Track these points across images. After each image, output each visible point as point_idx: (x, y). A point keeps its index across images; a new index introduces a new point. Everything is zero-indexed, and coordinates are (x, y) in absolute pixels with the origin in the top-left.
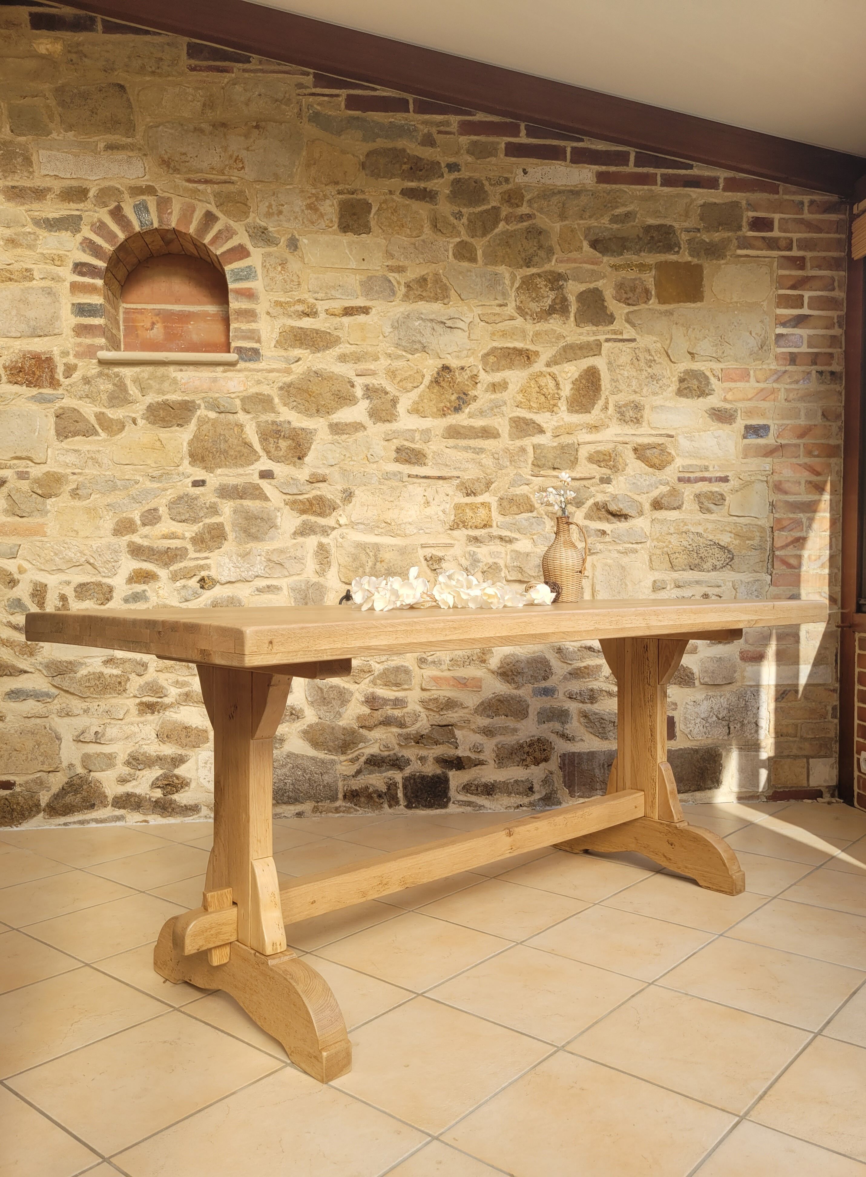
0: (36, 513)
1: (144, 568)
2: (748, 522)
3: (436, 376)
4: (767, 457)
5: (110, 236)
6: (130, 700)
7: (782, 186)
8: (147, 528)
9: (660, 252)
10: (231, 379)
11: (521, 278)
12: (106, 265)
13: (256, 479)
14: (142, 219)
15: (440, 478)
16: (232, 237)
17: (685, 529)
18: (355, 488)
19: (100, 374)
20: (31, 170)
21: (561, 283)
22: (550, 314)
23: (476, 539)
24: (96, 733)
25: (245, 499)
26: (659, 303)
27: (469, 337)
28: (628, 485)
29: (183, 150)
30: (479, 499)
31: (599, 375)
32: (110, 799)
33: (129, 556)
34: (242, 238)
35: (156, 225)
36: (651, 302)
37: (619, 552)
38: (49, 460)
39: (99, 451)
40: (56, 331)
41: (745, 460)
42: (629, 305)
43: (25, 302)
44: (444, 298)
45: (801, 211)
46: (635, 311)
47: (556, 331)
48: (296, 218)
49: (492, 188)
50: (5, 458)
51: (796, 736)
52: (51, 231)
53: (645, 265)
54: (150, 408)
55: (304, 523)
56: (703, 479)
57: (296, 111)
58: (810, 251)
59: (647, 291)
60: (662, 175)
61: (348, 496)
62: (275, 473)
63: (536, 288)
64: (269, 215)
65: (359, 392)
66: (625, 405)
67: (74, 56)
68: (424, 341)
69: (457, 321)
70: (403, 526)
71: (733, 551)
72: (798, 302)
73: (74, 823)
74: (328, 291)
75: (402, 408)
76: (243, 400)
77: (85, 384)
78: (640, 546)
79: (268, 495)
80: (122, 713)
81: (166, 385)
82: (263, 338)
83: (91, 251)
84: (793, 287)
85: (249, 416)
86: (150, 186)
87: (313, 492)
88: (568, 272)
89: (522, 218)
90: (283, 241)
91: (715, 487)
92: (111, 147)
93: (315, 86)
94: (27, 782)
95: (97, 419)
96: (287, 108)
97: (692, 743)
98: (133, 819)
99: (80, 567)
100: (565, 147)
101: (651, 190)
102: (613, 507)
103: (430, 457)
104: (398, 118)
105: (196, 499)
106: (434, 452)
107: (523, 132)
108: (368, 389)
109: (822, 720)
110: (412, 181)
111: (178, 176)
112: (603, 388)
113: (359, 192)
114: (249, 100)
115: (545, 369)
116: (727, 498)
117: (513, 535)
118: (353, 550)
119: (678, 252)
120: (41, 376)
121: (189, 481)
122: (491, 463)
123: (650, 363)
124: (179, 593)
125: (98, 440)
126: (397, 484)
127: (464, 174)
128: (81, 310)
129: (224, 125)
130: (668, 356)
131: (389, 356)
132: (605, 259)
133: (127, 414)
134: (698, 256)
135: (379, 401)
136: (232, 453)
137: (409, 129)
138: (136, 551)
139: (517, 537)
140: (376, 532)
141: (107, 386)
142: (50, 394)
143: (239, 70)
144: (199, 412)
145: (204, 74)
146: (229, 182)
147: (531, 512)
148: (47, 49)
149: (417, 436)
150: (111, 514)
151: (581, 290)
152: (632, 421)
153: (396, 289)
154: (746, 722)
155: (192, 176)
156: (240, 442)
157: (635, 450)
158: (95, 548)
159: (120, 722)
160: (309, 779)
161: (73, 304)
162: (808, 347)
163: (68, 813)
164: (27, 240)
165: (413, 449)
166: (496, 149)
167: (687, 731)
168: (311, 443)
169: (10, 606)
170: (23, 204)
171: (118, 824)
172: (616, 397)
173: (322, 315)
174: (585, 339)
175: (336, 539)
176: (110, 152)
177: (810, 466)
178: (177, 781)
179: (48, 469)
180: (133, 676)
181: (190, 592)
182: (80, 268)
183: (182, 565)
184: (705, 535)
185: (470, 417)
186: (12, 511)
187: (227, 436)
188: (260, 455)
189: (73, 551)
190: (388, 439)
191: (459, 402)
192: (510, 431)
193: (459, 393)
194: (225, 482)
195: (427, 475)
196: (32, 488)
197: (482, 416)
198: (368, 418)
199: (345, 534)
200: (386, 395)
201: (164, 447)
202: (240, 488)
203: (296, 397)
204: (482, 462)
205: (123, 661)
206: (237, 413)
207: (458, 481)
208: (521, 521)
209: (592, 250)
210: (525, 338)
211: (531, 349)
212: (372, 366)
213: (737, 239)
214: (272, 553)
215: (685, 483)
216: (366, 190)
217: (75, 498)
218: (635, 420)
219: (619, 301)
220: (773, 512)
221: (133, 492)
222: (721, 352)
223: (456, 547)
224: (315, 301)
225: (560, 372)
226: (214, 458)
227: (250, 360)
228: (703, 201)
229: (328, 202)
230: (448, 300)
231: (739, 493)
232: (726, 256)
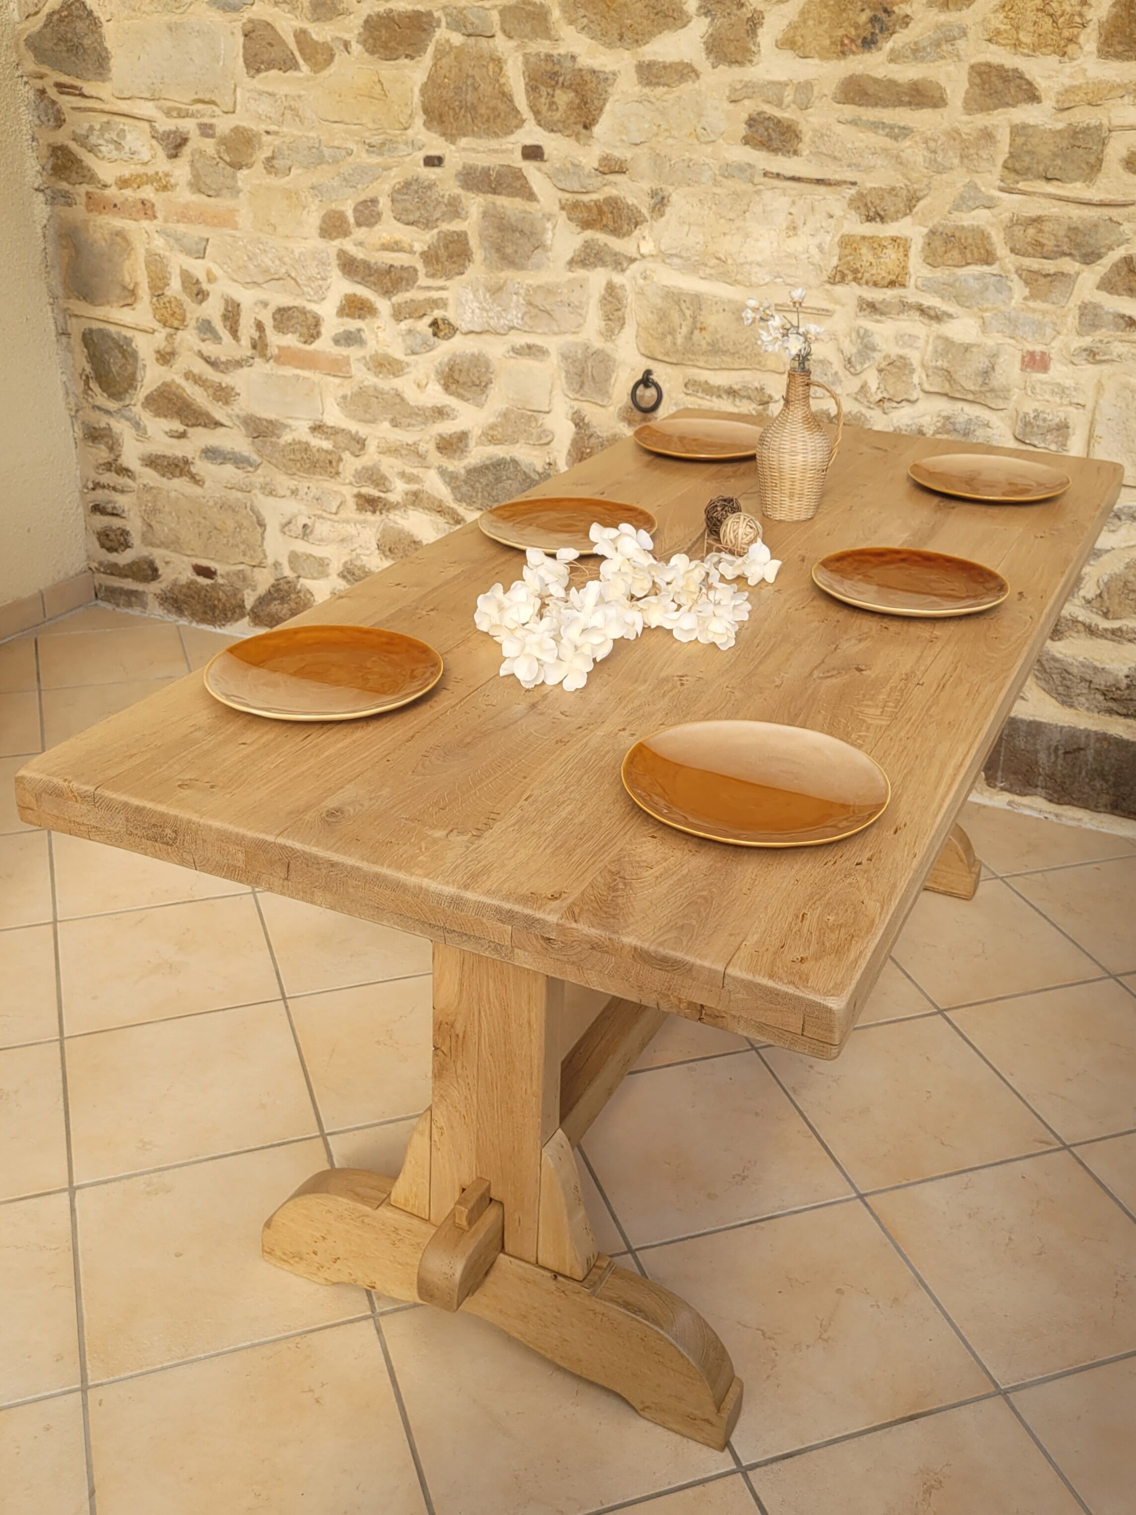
0: (225, 191)
1: (359, 293)
6: (345, 488)
8: (364, 229)
13: (517, 161)
15: (819, 182)
18: (670, 189)
23: (873, 307)
24: (305, 526)
25: (500, 194)
30: (891, 229)
33: (340, 274)
38: (238, 107)
39: (300, 97)
50: (186, 101)
54: (369, 24)
55: (588, 245)
61: (660, 203)
62: (547, 151)
65: (691, 3)
70: (748, 267)
75: (767, 36)
76: (505, 12)
79: (535, 189)
80: (335, 504)
85: (512, 44)
87: (606, 189)
94: (228, 574)
95: (298, 42)
99: (281, 282)
103: (807, 137)
105: (429, 187)
106: (815, 131)
117: (945, 307)
118: (659, 302)
121: (420, 155)
122: (920, 159)
124: (404, 341)
125: (299, 79)
126: (744, 187)
133: (337, 34)
135: (725, 21)
136: (483, 110)
138: (349, 266)
139: (952, 310)
140: (702, 274)
144: (438, 32)
147: (988, 263)
149: (789, 95)
150: (317, 201)
156: (496, 91)
158: (297, 255)
159: (333, 517)
165: (779, 121)
168: (605, 100)
169: (201, 330)
175: (634, 278)
179: (238, 123)
180: (346, 455)
181: (419, 341)
183: (408, 295)
185: (891, 61)
186: (196, 186)
187: (478, 79)
188: (524, 117)
189: (270, 255)
190: (733, 98)
191: (874, 27)
192: (967, 93)
193: (875, 9)
194: (471, 162)
195: (798, 175)
196: (218, 152)
197: (916, 59)
198: (704, 55)
199: (648, 272)
200: (739, 9)
201: (386, 95)
202: (493, 174)
203: (586, 9)
204: (902, 154)
205: (335, 432)
206: (493, 36)
207: (853, 191)
208: (965, 280)
214: (535, 292)
217: (271, 173)
221: (345, 168)
223: (835, 316)
226: (456, 119)
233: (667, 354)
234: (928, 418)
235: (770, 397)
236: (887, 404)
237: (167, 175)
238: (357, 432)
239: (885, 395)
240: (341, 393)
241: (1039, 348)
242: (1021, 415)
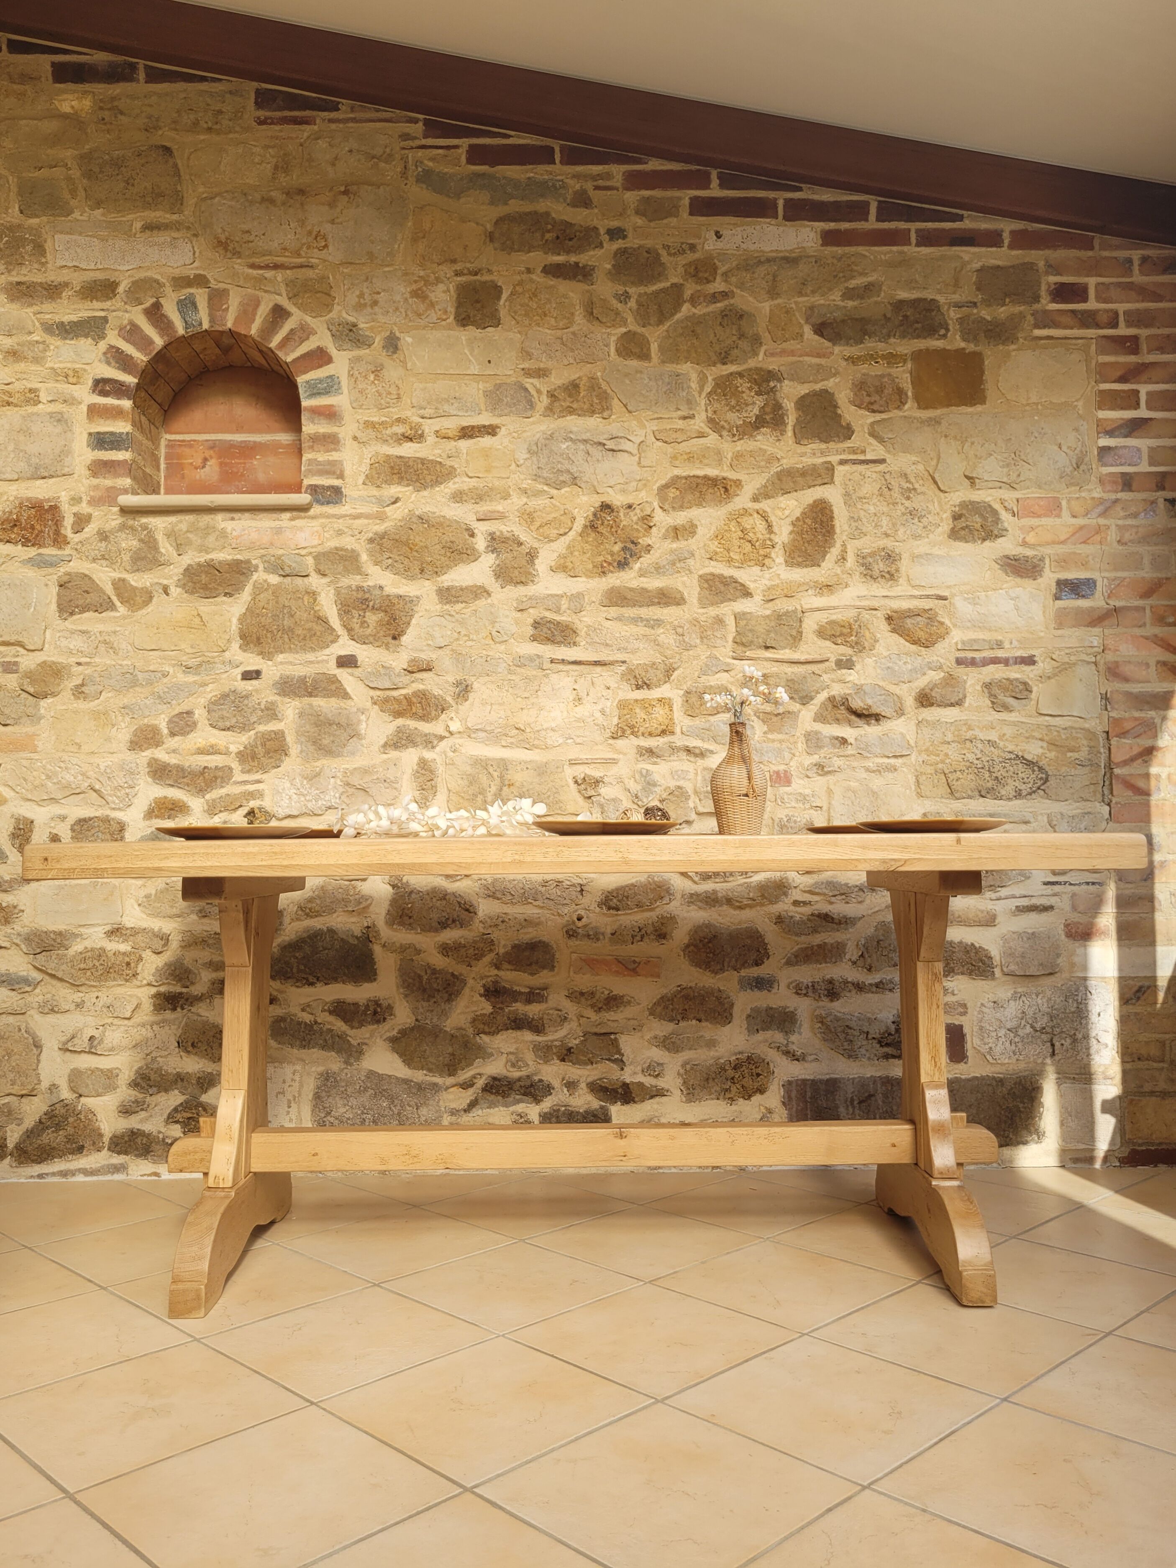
0: (25, 719)
1: (169, 795)
2: (1068, 724)
3: (591, 518)
4: (1095, 626)
5: (144, 342)
6: (143, 989)
7: (1098, 239)
8: (177, 738)
9: (918, 337)
10: (301, 529)
11: (714, 380)
12: (136, 381)
13: (332, 668)
14: (188, 319)
15: (597, 663)
16: (308, 338)
17: (969, 735)
18: (473, 679)
19: (123, 527)
20: (44, 260)
21: (772, 384)
22: (758, 428)
23: (650, 752)
24: (91, 1039)
25: (316, 696)
26: (919, 408)
27: (639, 463)
28: (879, 671)
29: (245, 227)
30: (655, 693)
31: (832, 511)
32: (106, 1139)
33: (150, 780)
34: (322, 339)
35: (206, 326)
36: (906, 407)
37: (868, 770)
38: (47, 646)
39: (115, 632)
40: (66, 471)
41: (1060, 632)
42: (874, 411)
43: (26, 432)
44: (603, 410)
45: (1129, 271)
46: (884, 420)
47: (765, 451)
48: (397, 309)
49: (672, 259)
51: (1163, 1061)
52: (66, 339)
53: (896, 355)
54: (189, 571)
55: (399, 730)
56: (995, 661)
57: (399, 170)
58: (1146, 327)
59: (900, 393)
60: (918, 231)
61: (463, 690)
62: (360, 659)
63: (736, 393)
64: (359, 307)
65: (480, 543)
66: (873, 554)
67: (106, 114)
68: (574, 469)
69: (622, 441)
70: (544, 733)
71: (1047, 768)
72: (1131, 400)
73: (53, 1174)
74: (439, 406)
75: (542, 565)
76: (317, 557)
77: (101, 541)
78: (900, 760)
79: (349, 690)
80: (130, 1008)
81: (211, 539)
82: (347, 472)
83: (117, 362)
84: (1122, 379)
85: (325, 580)
86: (200, 275)
87: (414, 685)
88: (782, 368)
89: (714, 298)
90: (378, 341)
91: (1015, 673)
92: (149, 227)
93: (426, 137)
95: (115, 589)
96: (388, 166)
97: (993, 1069)
98: (138, 1169)
99: (82, 796)
100: (776, 199)
101: (901, 253)
102: (857, 704)
103: (583, 633)
104: (540, 172)
105: (247, 697)
106: (588, 626)
107: (715, 182)
108: (493, 539)
110: (559, 254)
111: (239, 261)
112: (838, 530)
113: (485, 272)
114: (336, 158)
115: (750, 505)
116: (1035, 689)
117: (706, 746)
118: (469, 769)
119: (944, 336)
120: (42, 531)
121: (238, 673)
122: (672, 641)
123: (908, 493)
125: (115, 617)
126: (534, 673)
127: (632, 242)
128: (101, 441)
129: (301, 192)
130: (935, 482)
131: (525, 491)
132: (837, 349)
133: (156, 580)
134: (975, 340)
135: (510, 556)
136: (299, 631)
137: (554, 186)
138: (160, 772)
139: (711, 748)
140: (503, 743)
141: (130, 543)
142: (53, 556)
143: (324, 120)
144: (255, 576)
145: (277, 128)
146: (307, 266)
148: (72, 107)
149: (564, 604)
150: (127, 719)
151: (803, 393)
152: (882, 576)
153: (535, 399)
154: (1080, 1035)
155: (256, 261)
156: (311, 616)
157: (889, 619)
158: (102, 768)
159: (126, 1022)
160: (399, 1114)
161: (90, 434)
162: (1150, 464)
163: (46, 1159)
164: (33, 351)
165: (558, 623)
166: (676, 207)
167: (984, 1049)
168: (412, 616)
170: (31, 305)
171: (117, 1177)
172: (858, 543)
173: (431, 439)
174: (808, 461)
175: (445, 752)
176: (148, 233)
177: (1162, 639)
178: (204, 1113)
179: (45, 658)
180: (147, 955)
182: (102, 386)
183: (223, 791)
184: (1001, 744)
185: (641, 576)
187: (294, 608)
188: (339, 634)
189: (73, 772)
190: (521, 608)
191: (625, 554)
192: (699, 594)
193: (625, 542)
194: (288, 673)
195: (578, 659)
196: (21, 685)
197: (659, 574)
198: (493, 579)
199: (458, 746)
200: (519, 547)
201: (204, 625)
202: (309, 681)
203: (391, 552)
204: (659, 639)
205: (135, 932)
206: (308, 576)
209: (817, 337)
210: (720, 462)
211: (730, 477)
212: (499, 507)
213: (1032, 315)
214: (352, 774)
215: (967, 666)
216: (494, 268)
217: (79, 698)
218: (887, 576)
219: (860, 407)
220: (1106, 709)
221: (159, 688)
222: (1015, 475)
223: (621, 763)
224: (421, 420)
225: (773, 509)
226: (274, 639)
227: (328, 503)
228: (980, 264)
229: (441, 287)
230: (609, 412)
231: (1053, 681)
232: (1017, 339)
238: (160, 930)
240: (142, 893)
241: (782, 768)
242: (777, 820)
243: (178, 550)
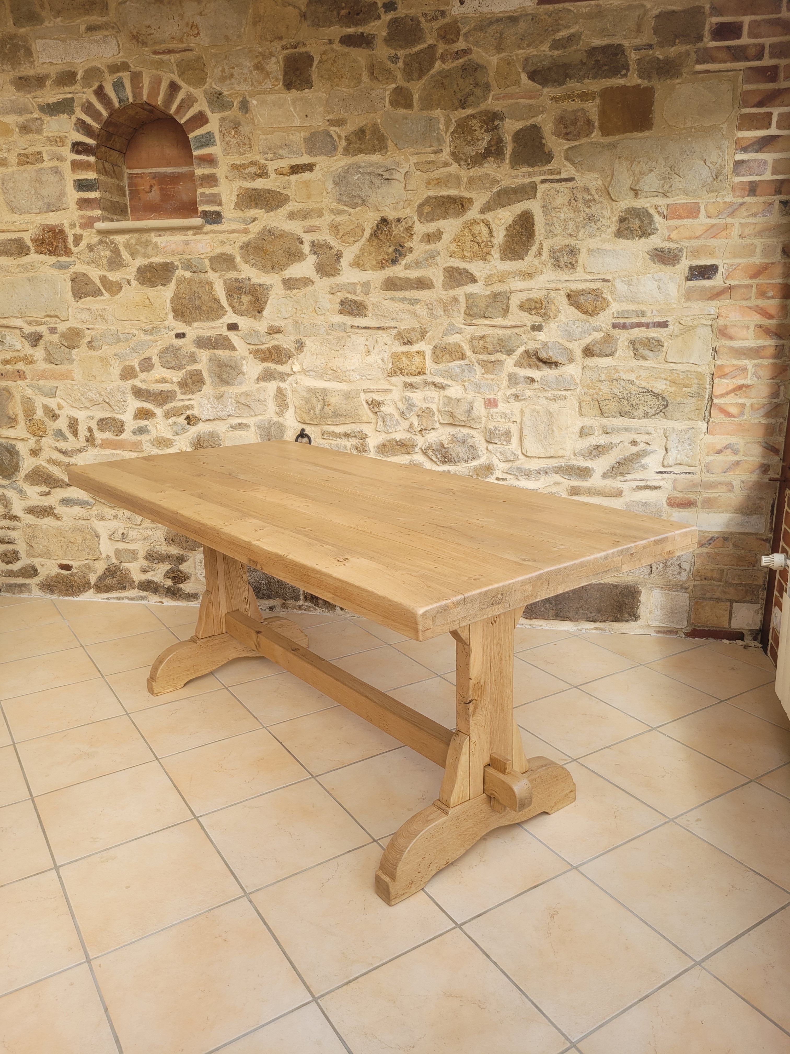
0: (66, 361)
1: (145, 407)
2: (687, 368)
3: (375, 228)
4: (713, 300)
5: (95, 115)
8: (145, 373)
9: (605, 77)
10: (199, 241)
11: (455, 122)
12: (95, 142)
13: (225, 332)
14: (120, 96)
15: (378, 328)
16: (192, 106)
17: (616, 376)
18: (305, 338)
19: (100, 242)
20: (32, 60)
21: (496, 123)
22: (485, 158)
23: (411, 386)
24: (123, 534)
25: (217, 349)
26: (602, 136)
27: (405, 188)
28: (559, 333)
29: (147, 23)
30: (415, 348)
31: (533, 220)
32: (136, 583)
33: (133, 397)
35: (131, 100)
36: (593, 135)
37: (547, 398)
38: (70, 317)
39: (105, 309)
40: (65, 206)
41: (687, 304)
42: (568, 140)
43: (39, 181)
44: (381, 149)
45: (778, 9)
46: (576, 146)
47: (490, 175)
48: (246, 79)
49: (428, 24)
50: (40, 316)
51: (721, 581)
52: (52, 115)
53: (588, 93)
54: (140, 270)
55: (266, 370)
56: (639, 325)
58: (786, 57)
59: (589, 122)
61: (300, 345)
62: (240, 326)
63: (471, 131)
64: (223, 79)
65: (306, 249)
66: (561, 250)
68: (363, 194)
69: (394, 172)
70: (348, 372)
71: (668, 398)
72: (765, 121)
73: (114, 598)
74: (276, 151)
75: (345, 262)
76: (212, 259)
77: (90, 251)
78: (569, 392)
79: (236, 345)
81: (150, 248)
82: (224, 201)
83: (83, 130)
84: (760, 104)
85: (217, 275)
86: (124, 62)
87: (272, 342)
88: (503, 109)
90: (236, 104)
91: (653, 333)
92: (90, 29)
94: (80, 567)
95: (102, 282)
97: (612, 580)
98: (153, 599)
99: (100, 405)
101: (598, 5)
102: (543, 355)
103: (370, 309)
105: (180, 349)
106: (373, 304)
108: (314, 245)
109: (751, 568)
110: (350, 27)
111: (147, 49)
112: (537, 234)
113: (301, 45)
115: (478, 216)
116: (666, 344)
117: (446, 382)
118: (305, 395)
119: (625, 75)
120: (57, 246)
121: (173, 333)
122: (425, 313)
123: (588, 203)
124: (172, 428)
125: (103, 300)
126: (342, 334)
127: (401, 12)
128: (82, 185)
130: (609, 194)
131: (332, 211)
132: (546, 90)
133: (123, 276)
134: (649, 77)
135: (324, 256)
136: (204, 308)
138: (138, 393)
139: (449, 383)
140: (325, 378)
141: (106, 253)
142: (66, 262)
144: (177, 272)
146: (188, 50)
147: (463, 359)
149: (359, 289)
150: (118, 362)
151: (518, 128)
152: (566, 266)
153: (337, 142)
154: (669, 564)
155: (157, 48)
156: (211, 298)
157: (569, 296)
158: (109, 390)
159: (138, 527)
161: (74, 181)
162: (773, 174)
163: (109, 591)
164: (35, 125)
165: (356, 302)
168: (268, 298)
169: (56, 436)
170: (30, 93)
171: (144, 602)
172: (551, 242)
173: (273, 175)
174: (519, 181)
175: (291, 384)
176: (90, 33)
177: (762, 309)
178: (181, 575)
179: (70, 325)
181: (180, 428)
182: (77, 147)
183: (172, 405)
184: (637, 382)
185: (406, 269)
186: (49, 359)
187: (200, 293)
188: (227, 309)
189: (93, 392)
190: (332, 292)
191: (396, 254)
192: (443, 281)
193: (396, 246)
194: (201, 334)
195: (368, 326)
196: (60, 341)
197: (418, 267)
198: (315, 273)
199: (298, 380)
200: (330, 250)
201: (152, 304)
202: (213, 339)
203: (254, 255)
204: (418, 312)
206: (206, 272)
207: (395, 331)
208: (454, 369)
209: (530, 82)
210: (459, 185)
211: (466, 196)
212: (317, 222)
213: (696, 52)
214: (240, 396)
215: (620, 329)
216: (307, 43)
217: (91, 349)
218: (569, 266)
219: (558, 136)
220: (714, 359)
221: (132, 343)
222: (668, 187)
223: (393, 392)
224: (266, 162)
225: (494, 219)
226: (191, 314)
227: (214, 223)
228: (659, 10)
229: (274, 59)
230: (385, 150)
231: (680, 338)
232: (682, 74)
233: (312, 420)
234: (444, 436)
235: (366, 435)
236: (424, 432)
237: (31, 356)
239: (422, 427)
241: (492, 397)
242: (488, 429)
243: (132, 257)
